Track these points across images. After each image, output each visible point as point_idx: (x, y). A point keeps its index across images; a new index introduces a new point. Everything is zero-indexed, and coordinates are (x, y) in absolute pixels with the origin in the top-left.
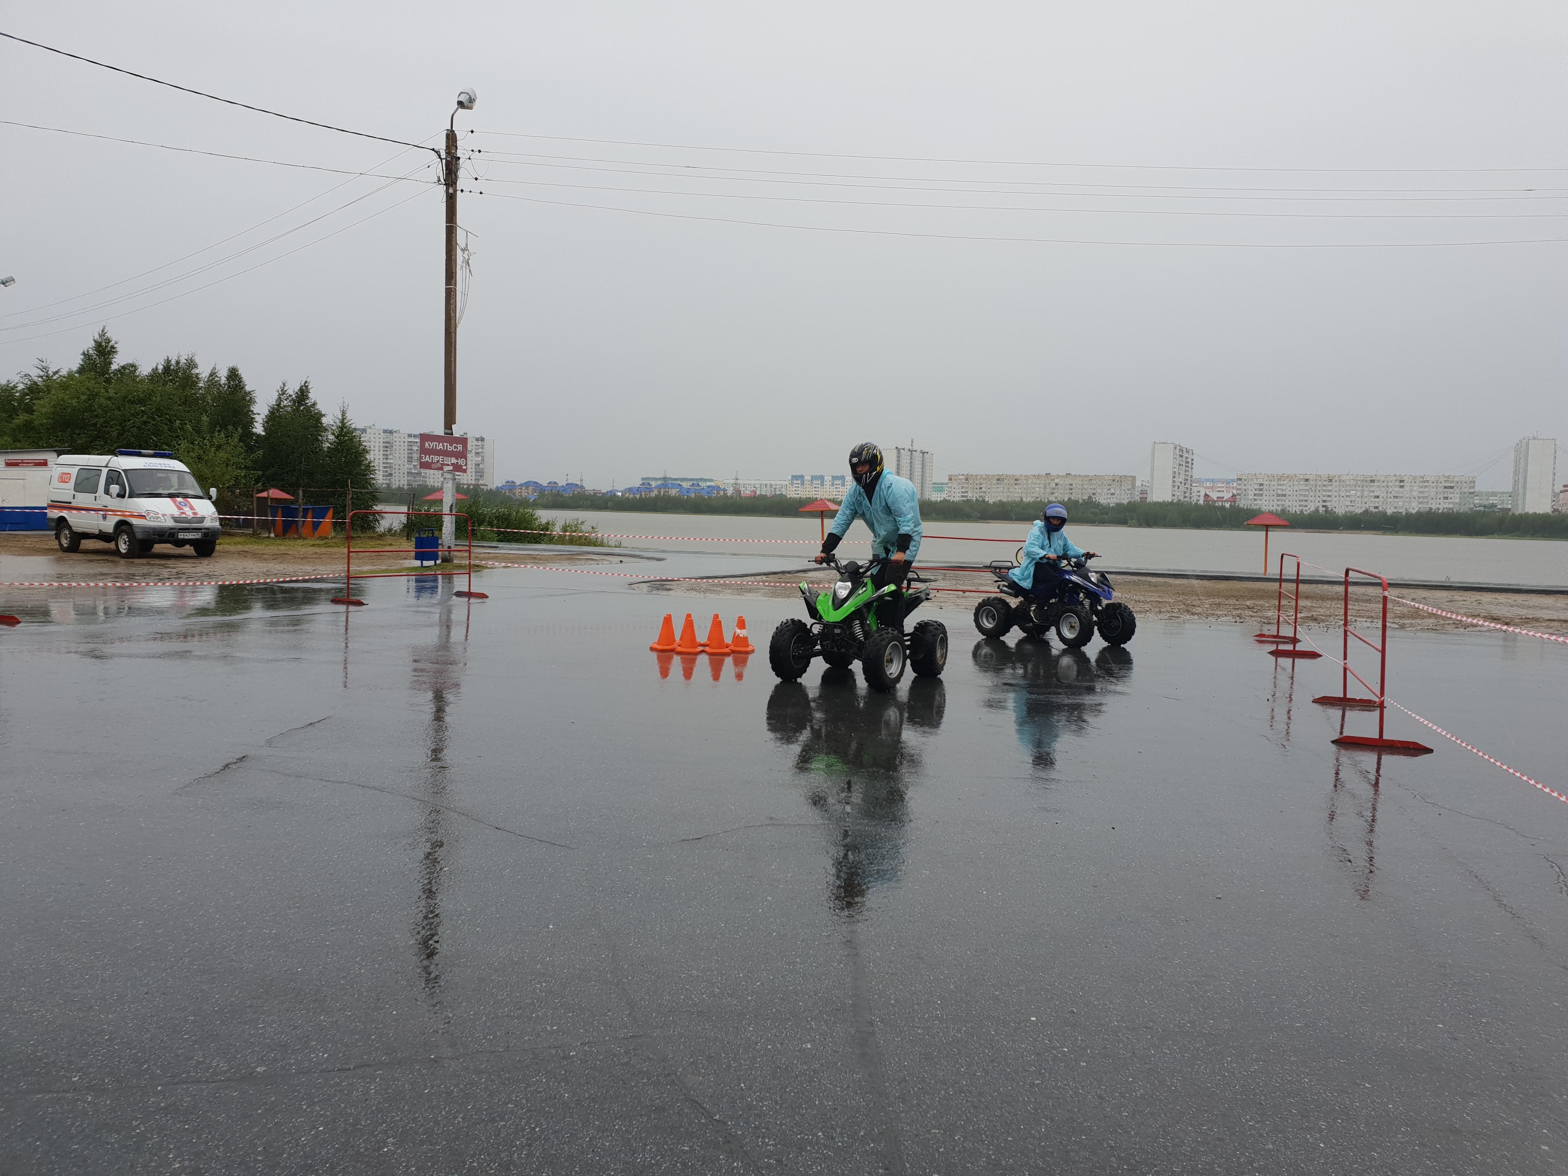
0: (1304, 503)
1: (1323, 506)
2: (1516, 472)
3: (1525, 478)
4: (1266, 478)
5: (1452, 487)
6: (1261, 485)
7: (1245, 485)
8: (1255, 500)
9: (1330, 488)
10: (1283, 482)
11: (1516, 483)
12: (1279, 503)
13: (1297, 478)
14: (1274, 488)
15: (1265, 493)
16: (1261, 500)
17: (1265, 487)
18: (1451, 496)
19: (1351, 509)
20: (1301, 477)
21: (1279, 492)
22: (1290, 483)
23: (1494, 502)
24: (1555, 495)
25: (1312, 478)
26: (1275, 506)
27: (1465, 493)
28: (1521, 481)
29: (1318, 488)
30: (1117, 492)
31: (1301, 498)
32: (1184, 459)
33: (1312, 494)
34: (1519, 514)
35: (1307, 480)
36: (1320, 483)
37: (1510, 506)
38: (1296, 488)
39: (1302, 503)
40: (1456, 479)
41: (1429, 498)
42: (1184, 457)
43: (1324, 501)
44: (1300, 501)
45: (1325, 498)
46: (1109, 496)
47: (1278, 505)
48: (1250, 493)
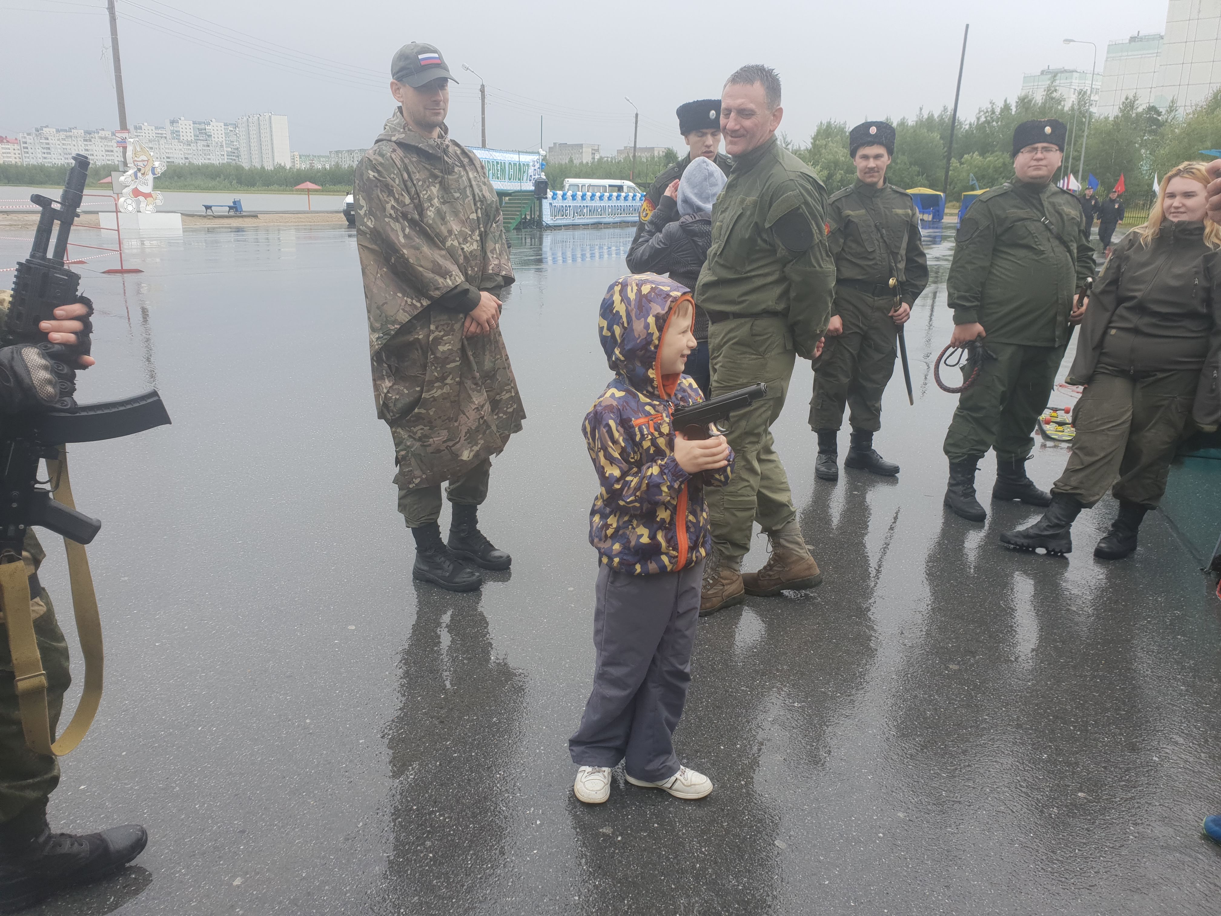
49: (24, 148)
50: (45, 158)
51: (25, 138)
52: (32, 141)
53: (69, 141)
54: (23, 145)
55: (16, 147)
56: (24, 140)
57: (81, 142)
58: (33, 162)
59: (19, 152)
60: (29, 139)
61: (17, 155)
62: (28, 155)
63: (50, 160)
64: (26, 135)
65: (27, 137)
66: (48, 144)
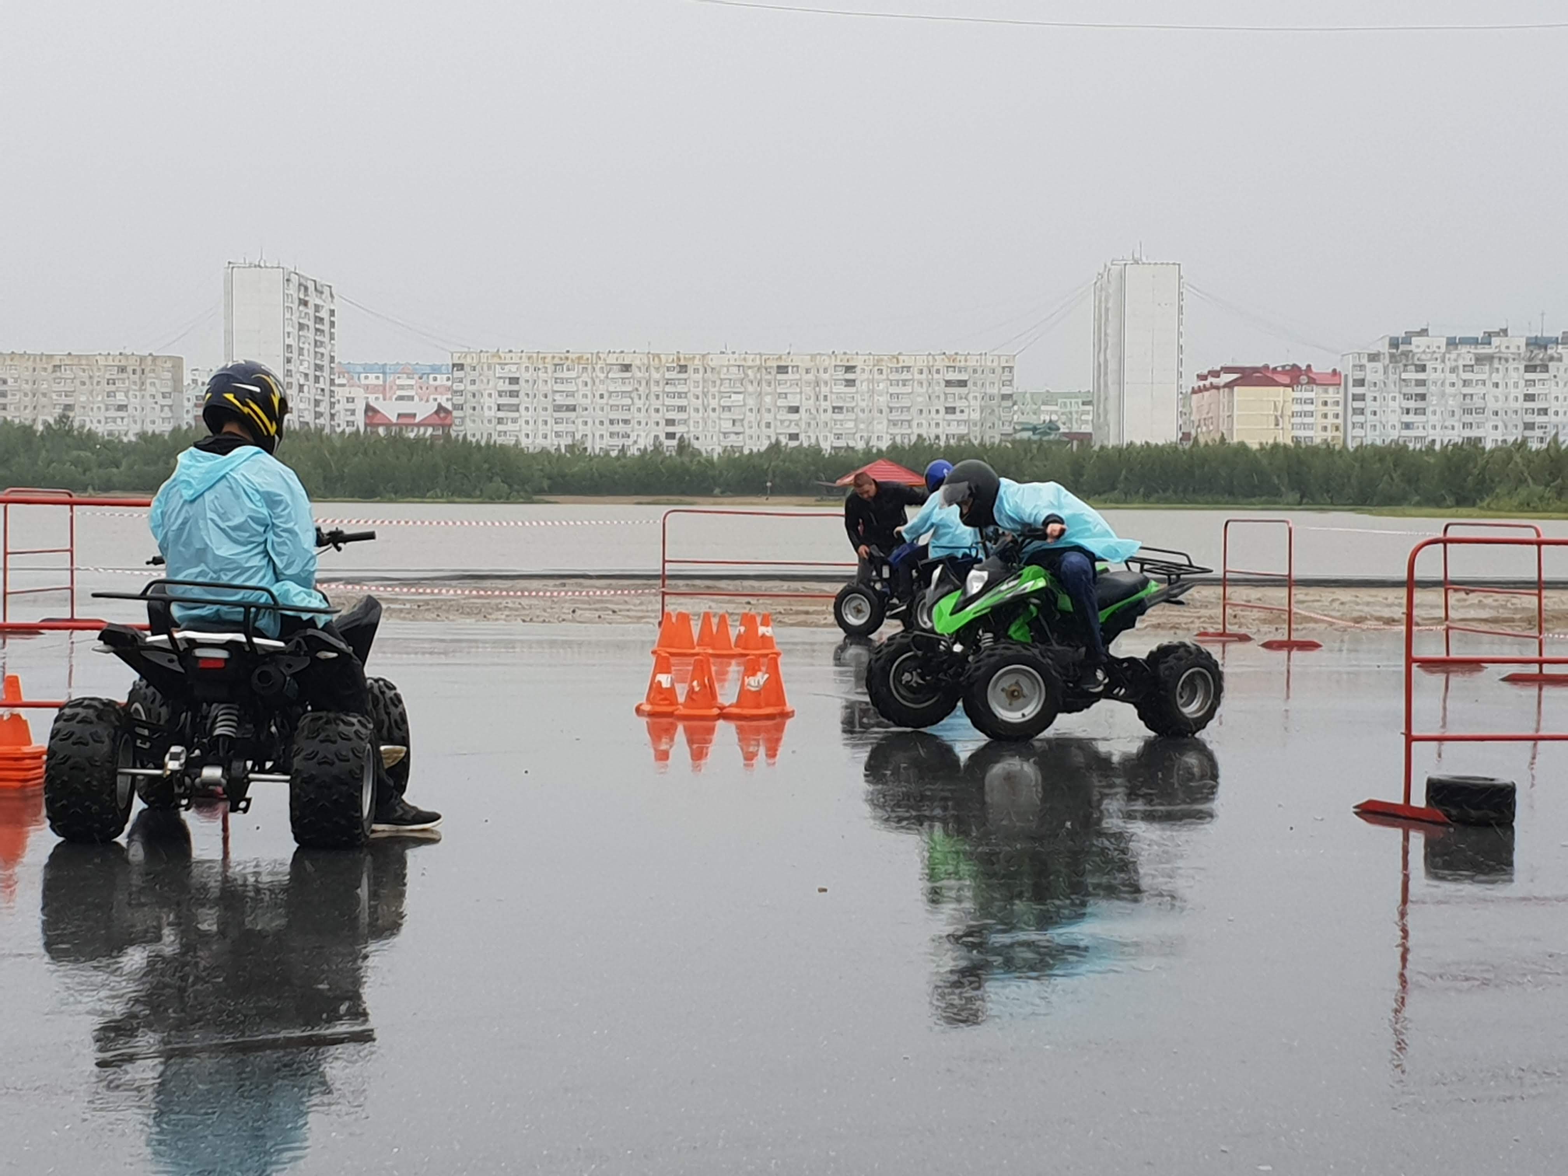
0: (620, 428)
1: (670, 436)
2: (1100, 344)
3: (1121, 361)
4: (525, 362)
5: (963, 383)
6: (514, 381)
7: (473, 382)
8: (500, 421)
9: (681, 388)
10: (566, 374)
11: (1101, 370)
12: (558, 428)
13: (600, 364)
14: (547, 389)
15: (523, 401)
16: (514, 421)
17: (523, 387)
18: (959, 404)
19: (733, 441)
20: (611, 359)
21: (560, 400)
22: (585, 377)
23: (1054, 418)
24: (1185, 398)
25: (637, 362)
26: (551, 436)
27: (992, 397)
28: (1112, 366)
29: (654, 389)
30: (134, 402)
31: (614, 415)
32: (311, 310)
33: (639, 403)
34: (1113, 447)
35: (626, 368)
36: (656, 376)
37: (1087, 429)
38: (602, 389)
39: (615, 428)
40: (972, 363)
41: (914, 411)
42: (311, 305)
43: (670, 422)
44: (612, 422)
45: (670, 415)
46: (112, 413)
47: (558, 435)
48: (489, 402)
49: (1356, 398)
50: (1407, 426)
51: (1362, 367)
52: (1379, 377)
53: (1482, 373)
54: (1353, 390)
55: (1332, 394)
56: (1359, 375)
57: (1516, 374)
58: (1374, 437)
59: (1340, 409)
60: (1373, 372)
61: (1331, 420)
62: (1359, 419)
63: (1420, 433)
64: (1364, 361)
65: (1369, 366)
66: (1421, 383)
